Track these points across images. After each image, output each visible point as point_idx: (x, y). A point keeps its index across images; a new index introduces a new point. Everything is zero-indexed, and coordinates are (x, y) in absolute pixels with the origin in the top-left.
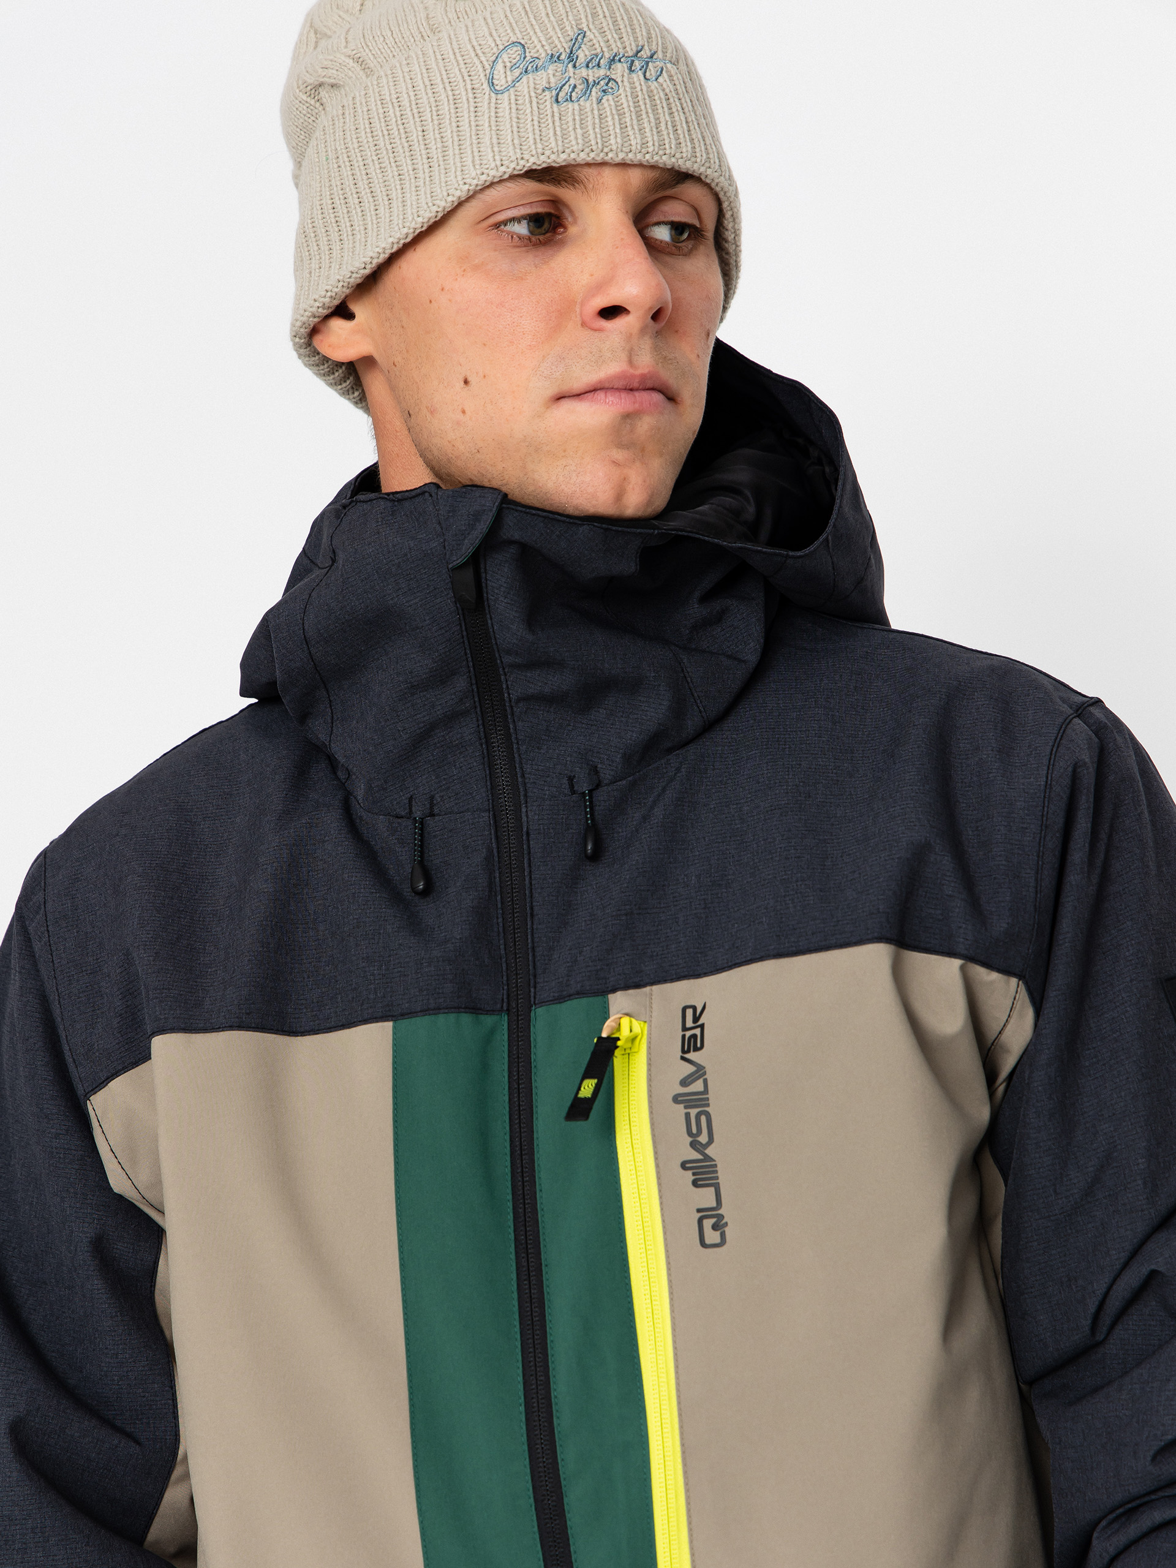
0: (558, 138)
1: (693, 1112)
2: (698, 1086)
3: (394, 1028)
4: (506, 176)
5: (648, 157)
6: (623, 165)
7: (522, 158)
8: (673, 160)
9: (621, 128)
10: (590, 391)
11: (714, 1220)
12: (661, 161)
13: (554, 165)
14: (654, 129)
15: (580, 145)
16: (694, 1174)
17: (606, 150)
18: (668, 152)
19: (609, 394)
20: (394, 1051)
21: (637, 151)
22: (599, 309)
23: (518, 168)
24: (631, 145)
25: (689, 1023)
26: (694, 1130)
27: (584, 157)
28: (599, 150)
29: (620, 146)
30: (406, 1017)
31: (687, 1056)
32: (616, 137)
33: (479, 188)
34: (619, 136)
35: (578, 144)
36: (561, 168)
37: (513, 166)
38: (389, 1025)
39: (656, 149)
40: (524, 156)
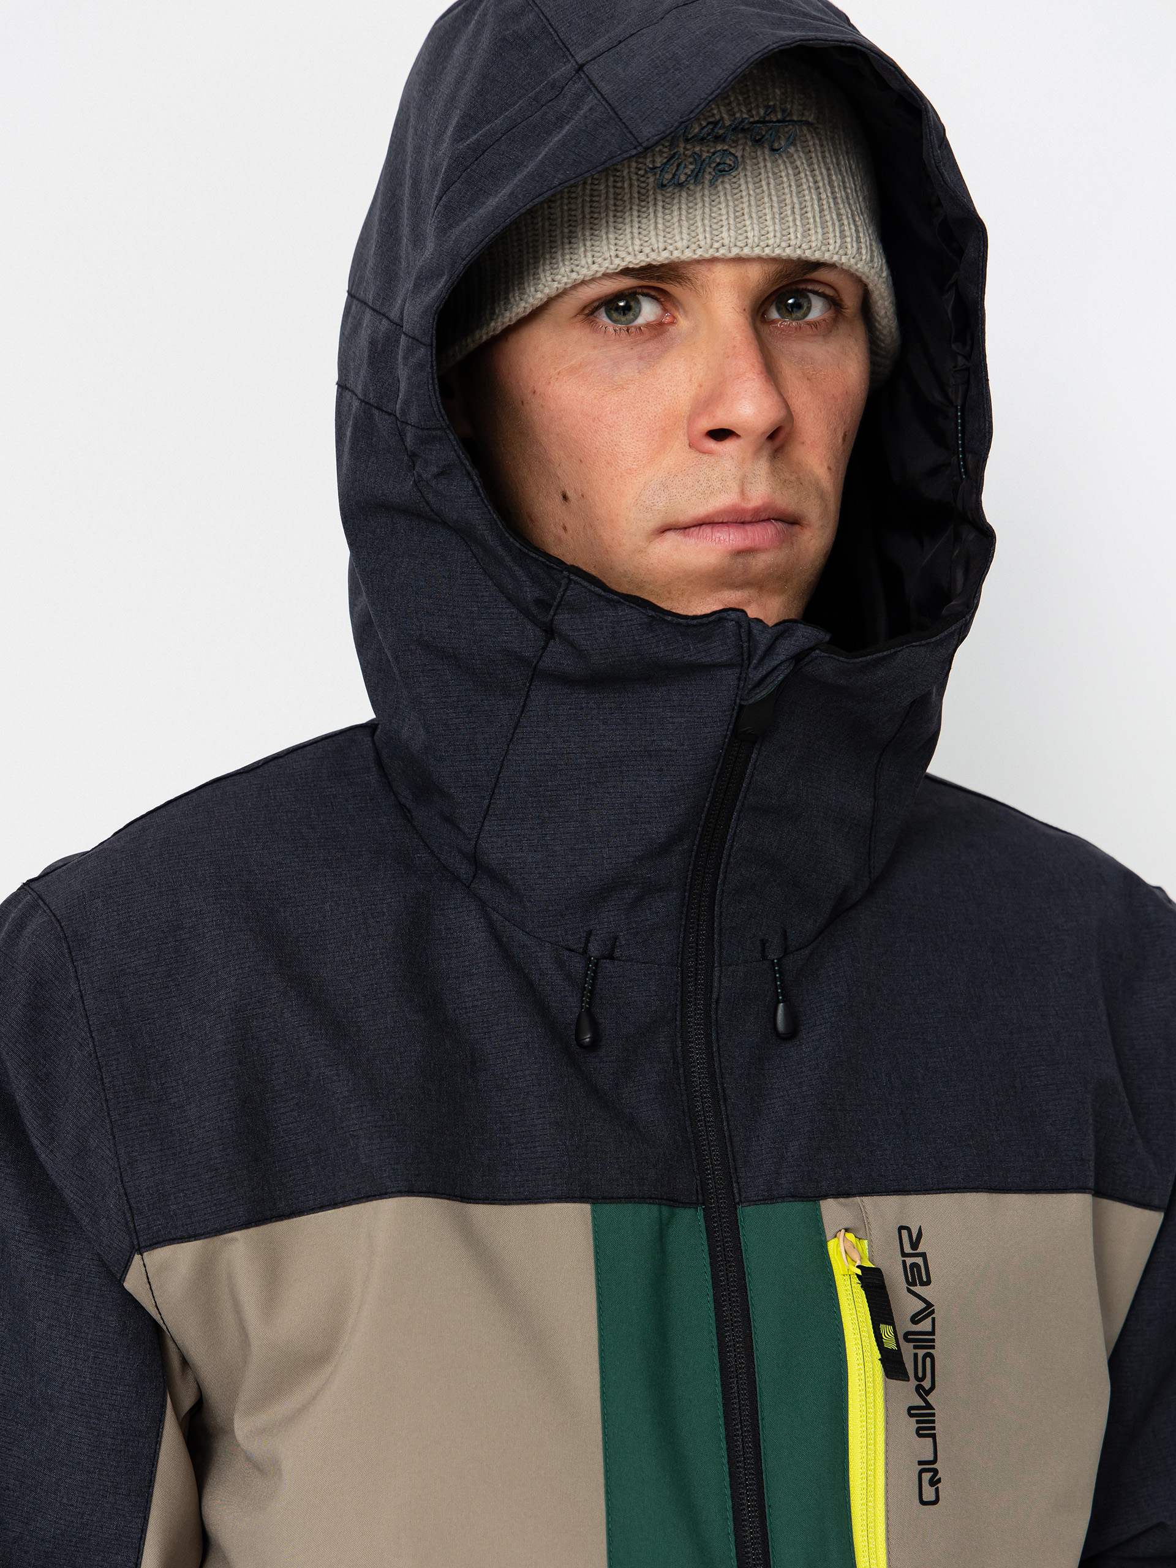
0: (659, 232)
1: (921, 1353)
2: (925, 1325)
3: (593, 1211)
4: (599, 274)
5: (767, 251)
6: (739, 260)
7: (617, 256)
8: (799, 252)
9: (736, 217)
10: (694, 526)
11: (930, 1475)
12: (784, 254)
13: (654, 263)
14: (777, 216)
15: (685, 241)
16: (918, 1422)
17: (716, 245)
18: (793, 243)
19: (715, 530)
20: (595, 1239)
21: (755, 245)
22: (706, 431)
23: (612, 267)
24: (747, 238)
25: (908, 1249)
26: (920, 1375)
27: (690, 255)
28: (708, 246)
29: (733, 240)
30: (608, 1201)
31: (911, 1288)
32: (729, 229)
33: (569, 286)
34: (732, 227)
35: (682, 239)
36: (662, 266)
37: (607, 265)
38: (587, 1207)
39: (778, 240)
40: (620, 253)
